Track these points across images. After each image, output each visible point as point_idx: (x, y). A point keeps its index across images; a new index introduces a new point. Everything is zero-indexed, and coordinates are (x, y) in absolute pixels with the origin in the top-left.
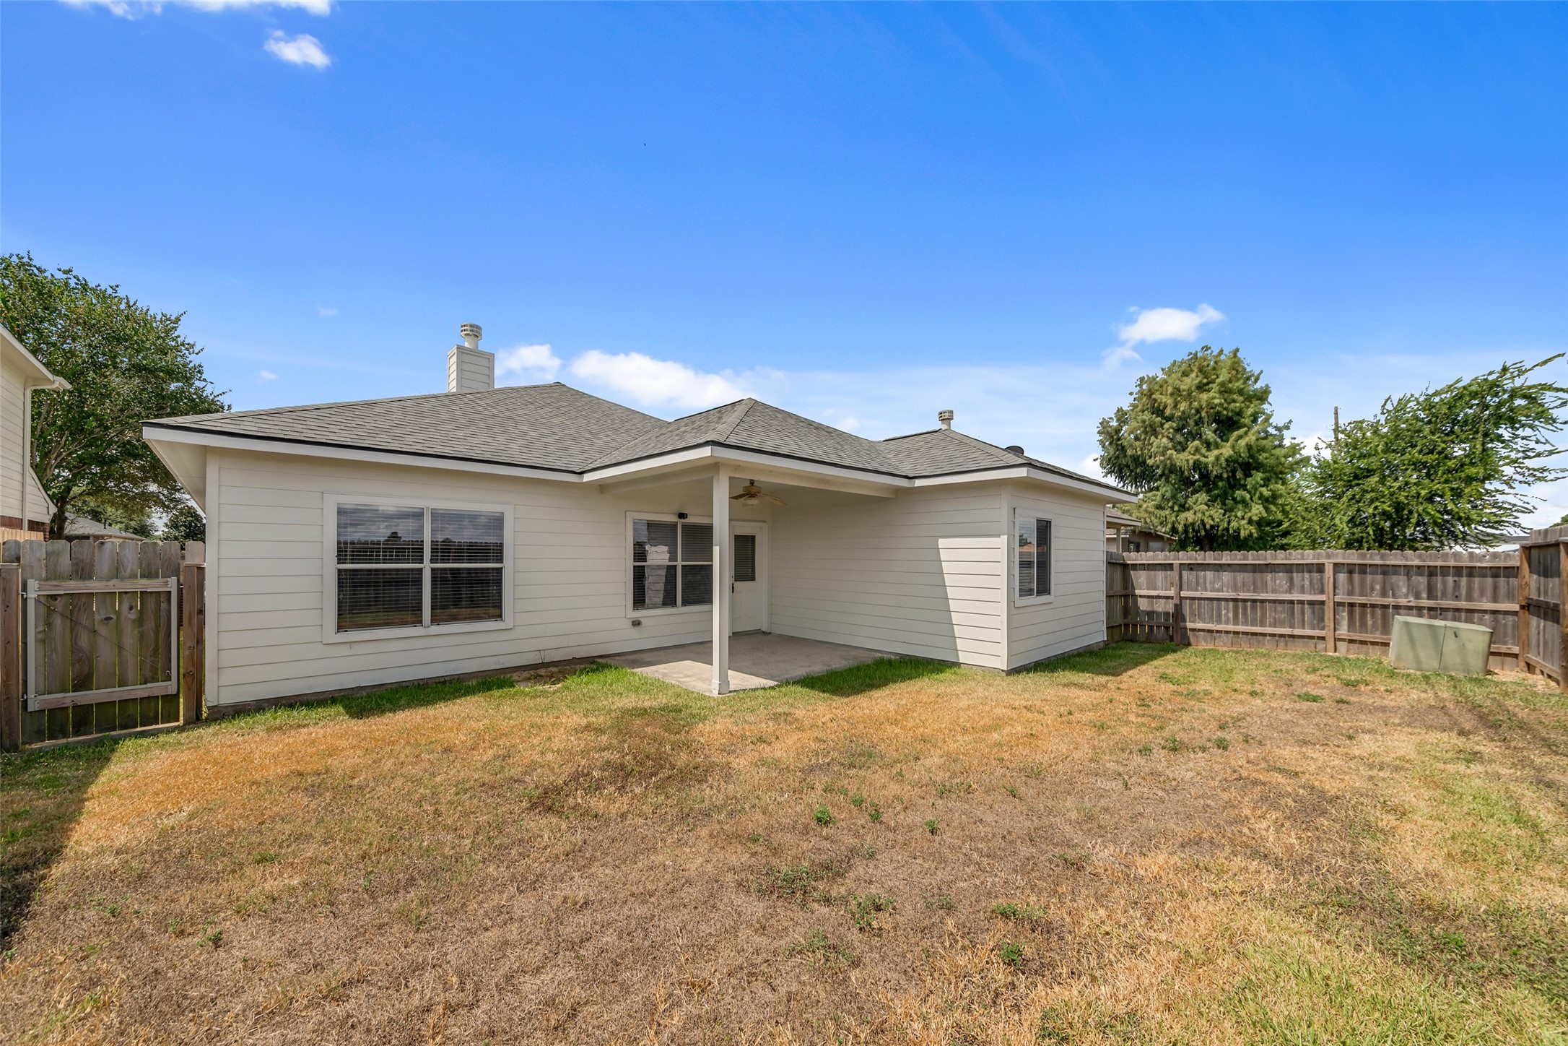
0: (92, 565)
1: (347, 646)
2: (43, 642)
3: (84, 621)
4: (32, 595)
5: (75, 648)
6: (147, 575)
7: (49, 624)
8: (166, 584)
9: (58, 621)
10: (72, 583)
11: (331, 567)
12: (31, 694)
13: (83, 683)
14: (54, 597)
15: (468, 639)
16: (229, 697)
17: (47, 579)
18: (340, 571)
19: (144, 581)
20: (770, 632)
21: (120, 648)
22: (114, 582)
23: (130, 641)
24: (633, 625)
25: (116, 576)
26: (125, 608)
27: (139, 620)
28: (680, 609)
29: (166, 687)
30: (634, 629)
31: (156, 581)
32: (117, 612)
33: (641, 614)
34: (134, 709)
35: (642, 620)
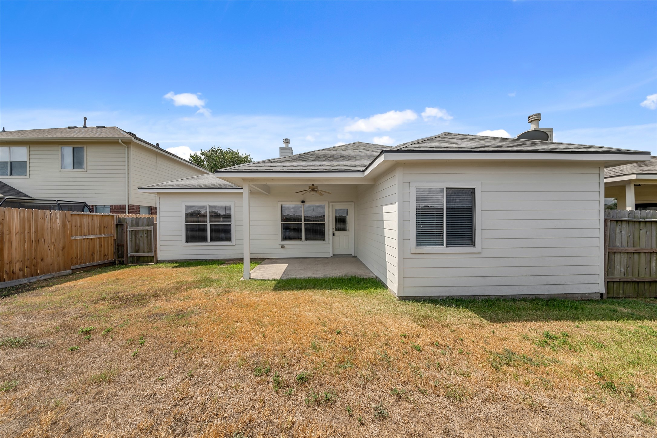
0: (139, 223)
1: (188, 247)
2: (131, 241)
3: (138, 236)
4: (128, 229)
5: (136, 243)
6: (148, 226)
7: (132, 237)
8: (151, 228)
9: (133, 236)
10: (135, 227)
11: (183, 224)
12: (129, 252)
13: (137, 251)
14: (132, 230)
15: (221, 248)
16: (162, 258)
17: (131, 226)
18: (187, 225)
19: (147, 227)
20: (357, 257)
21: (144, 243)
22: (142, 227)
23: (145, 242)
24: (281, 247)
25: (143, 226)
26: (144, 233)
27: (147, 236)
28: (304, 242)
29: (152, 254)
30: (282, 249)
31: (149, 227)
32: (143, 234)
33: (285, 243)
34: (146, 259)
35: (285, 246)
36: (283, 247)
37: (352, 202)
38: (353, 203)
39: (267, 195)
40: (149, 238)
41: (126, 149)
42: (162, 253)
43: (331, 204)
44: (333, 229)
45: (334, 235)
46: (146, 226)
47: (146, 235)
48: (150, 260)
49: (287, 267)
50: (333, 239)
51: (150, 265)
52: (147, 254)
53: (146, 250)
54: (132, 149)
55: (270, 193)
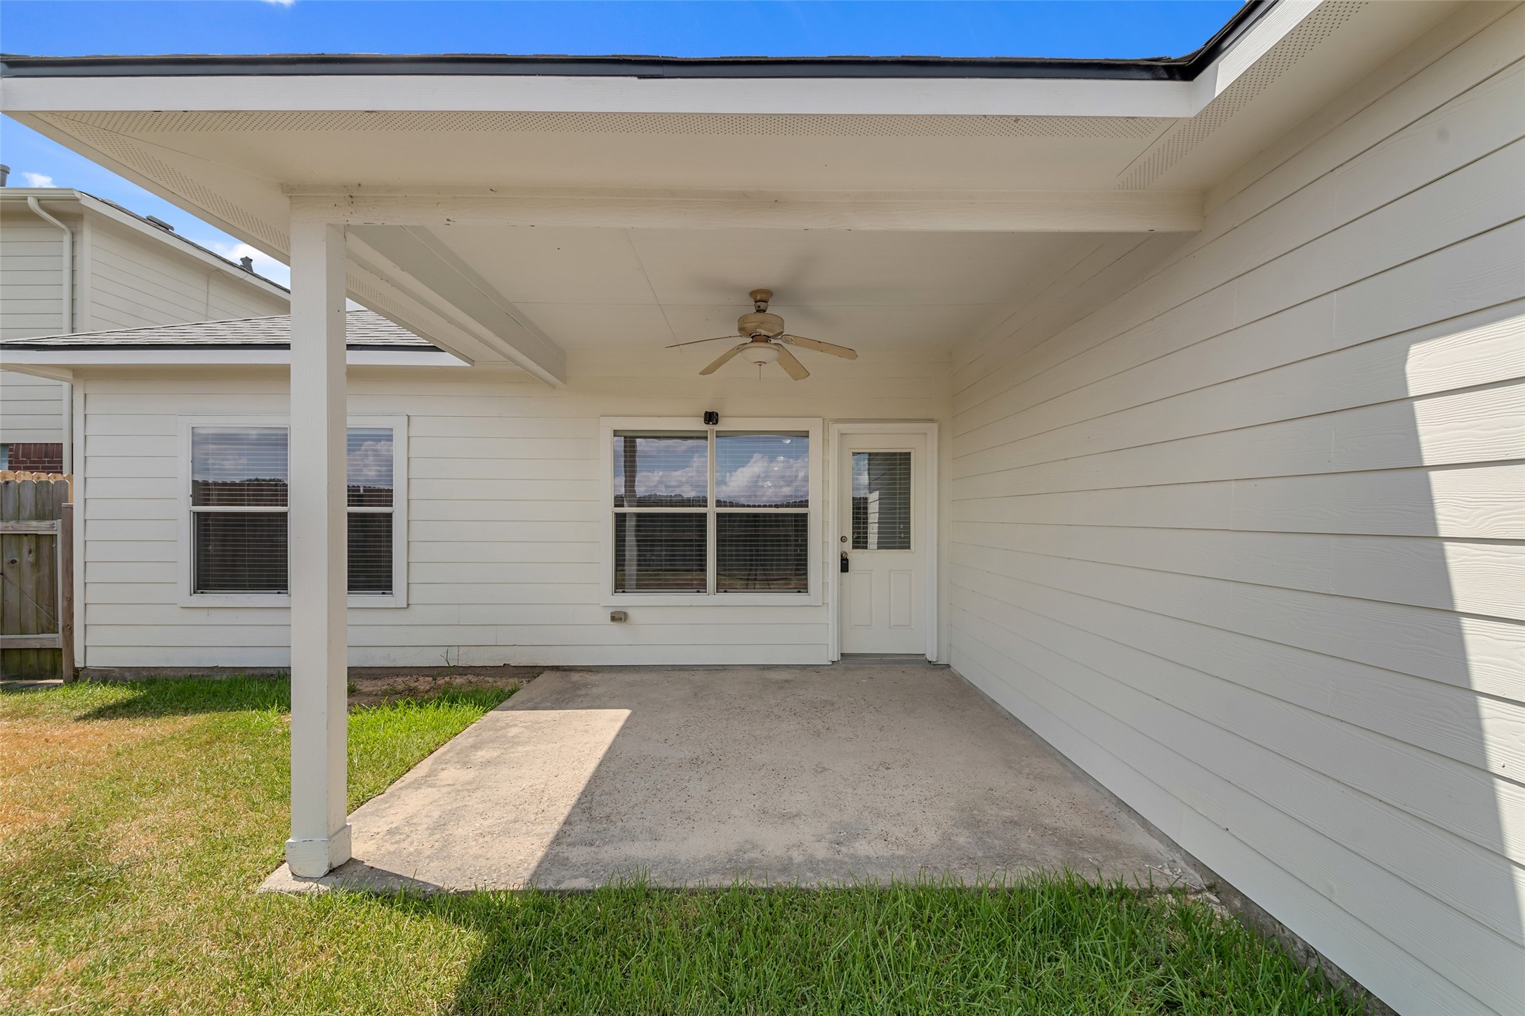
1: (203, 613)
6: (40, 517)
8: (52, 526)
16: (97, 659)
19: (34, 523)
20: (948, 666)
21: (22, 592)
22: (12, 523)
23: (29, 586)
24: (613, 619)
25: (17, 518)
26: (25, 551)
27: (36, 565)
28: (711, 597)
29: (54, 640)
30: (616, 627)
31: (47, 523)
32: (20, 555)
33: (629, 600)
34: (33, 659)
35: (630, 612)
36: (618, 617)
37: (931, 420)
38: (935, 426)
39: (553, 387)
40: (45, 570)
41: (67, 239)
42: (95, 636)
43: (836, 428)
44: (843, 539)
45: (845, 566)
46: (30, 519)
47: (31, 558)
48: (48, 667)
49: (628, 720)
50: (841, 584)
51: (49, 687)
52: (35, 640)
53: (32, 624)
54: (88, 237)
55: (563, 379)
